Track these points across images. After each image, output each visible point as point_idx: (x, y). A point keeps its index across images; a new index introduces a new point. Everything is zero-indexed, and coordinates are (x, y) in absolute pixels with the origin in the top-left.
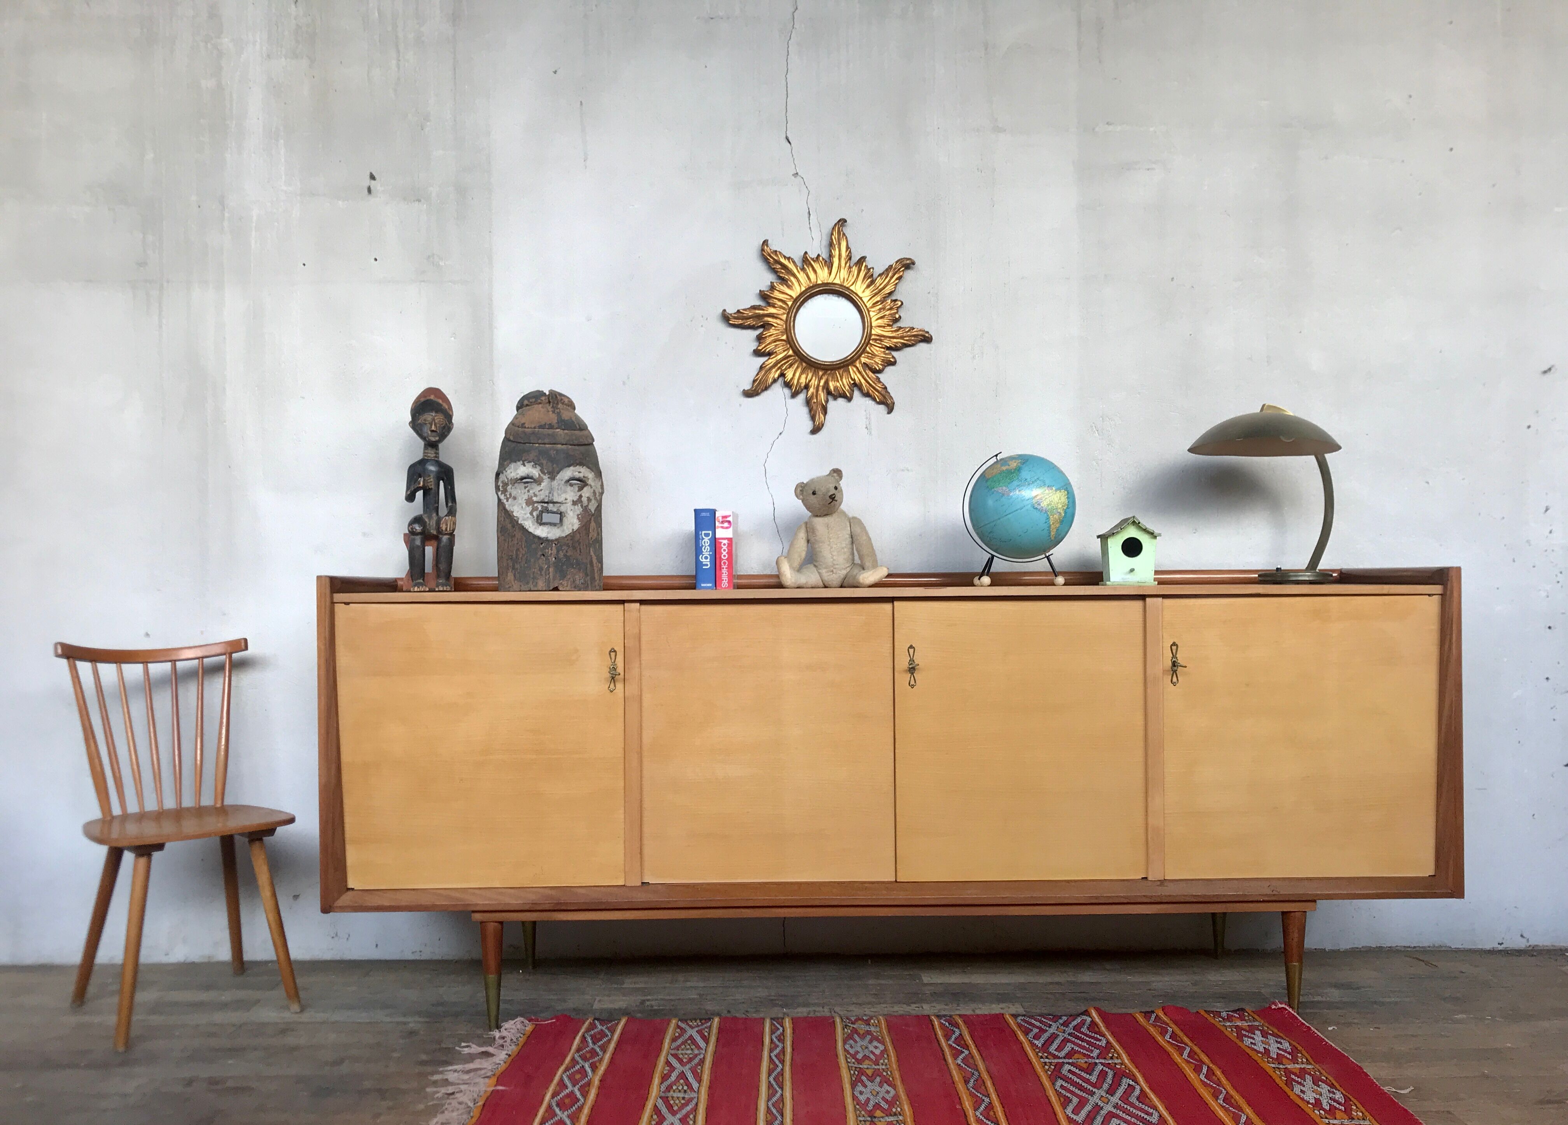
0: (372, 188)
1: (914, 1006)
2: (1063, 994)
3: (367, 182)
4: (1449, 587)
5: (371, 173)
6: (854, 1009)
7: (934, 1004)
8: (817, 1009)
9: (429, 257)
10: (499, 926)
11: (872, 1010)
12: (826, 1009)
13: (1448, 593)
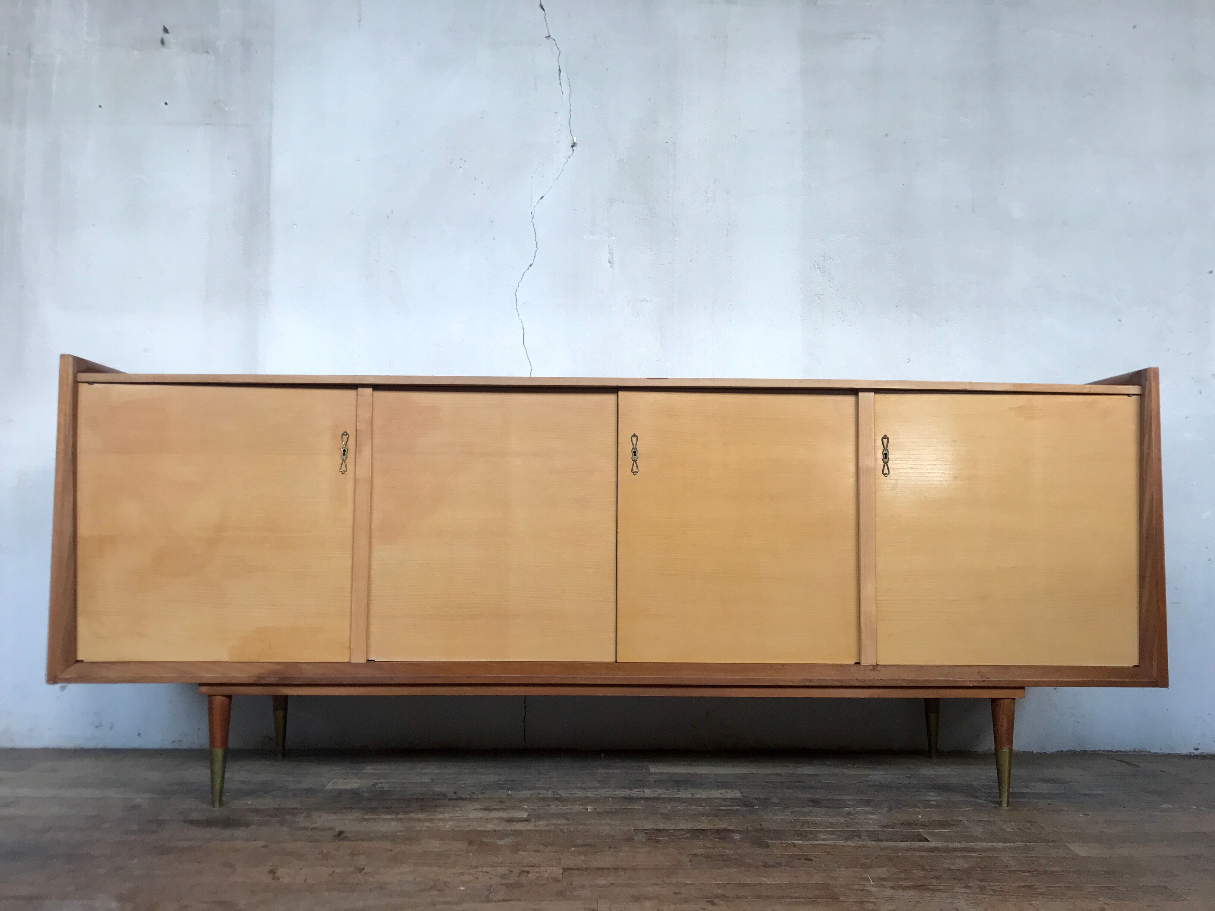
0: (165, 40)
1: (635, 790)
2: (782, 783)
3: (161, 34)
4: (1147, 387)
5: (164, 27)
6: (577, 792)
7: (656, 789)
8: (541, 792)
9: (215, 102)
10: (226, 700)
11: (595, 793)
12: (550, 792)
13: (1147, 392)
